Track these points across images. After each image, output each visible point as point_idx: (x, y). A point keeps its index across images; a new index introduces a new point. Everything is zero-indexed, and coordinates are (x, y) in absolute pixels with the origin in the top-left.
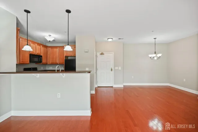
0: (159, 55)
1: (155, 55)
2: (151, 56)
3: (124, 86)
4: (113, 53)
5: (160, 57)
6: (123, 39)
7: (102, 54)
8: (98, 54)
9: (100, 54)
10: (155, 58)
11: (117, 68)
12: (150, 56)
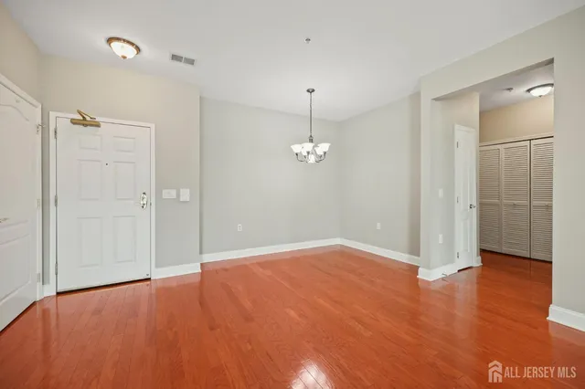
0: (323, 148)
1: (311, 145)
2: (298, 151)
3: (202, 265)
4: (153, 126)
5: (325, 153)
6: (191, 62)
7: (84, 122)
8: (61, 120)
9: (74, 122)
10: (312, 159)
11: (169, 194)
12: (296, 148)
